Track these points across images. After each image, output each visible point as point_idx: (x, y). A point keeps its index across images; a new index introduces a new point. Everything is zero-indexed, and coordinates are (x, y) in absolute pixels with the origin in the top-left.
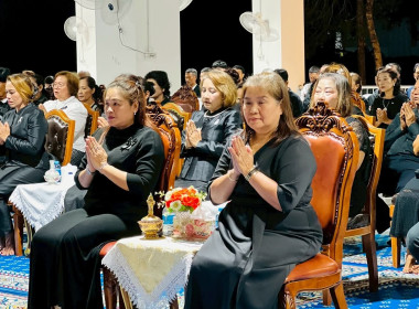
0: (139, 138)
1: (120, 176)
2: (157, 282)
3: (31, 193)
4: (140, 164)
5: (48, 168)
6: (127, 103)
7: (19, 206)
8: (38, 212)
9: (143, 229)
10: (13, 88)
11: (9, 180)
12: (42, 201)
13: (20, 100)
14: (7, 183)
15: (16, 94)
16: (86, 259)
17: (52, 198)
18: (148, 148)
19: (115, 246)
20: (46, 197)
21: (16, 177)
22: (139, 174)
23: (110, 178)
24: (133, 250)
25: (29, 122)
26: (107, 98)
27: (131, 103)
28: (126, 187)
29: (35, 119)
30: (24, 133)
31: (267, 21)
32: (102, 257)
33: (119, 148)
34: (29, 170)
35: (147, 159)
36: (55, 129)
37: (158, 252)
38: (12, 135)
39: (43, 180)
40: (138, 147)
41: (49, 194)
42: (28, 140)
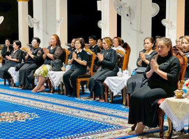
0: (171, 60)
1: (164, 74)
2: (184, 115)
3: (112, 80)
4: (172, 70)
5: (118, 71)
6: (166, 47)
7: (108, 84)
8: (115, 87)
9: (176, 95)
10: (106, 42)
11: (104, 75)
12: (117, 83)
13: (107, 46)
14: (103, 76)
15: (106, 44)
16: (152, 105)
17: (121, 82)
18: (175, 64)
19: (165, 101)
20: (118, 81)
21: (106, 74)
22: (172, 73)
23: (160, 75)
24: (173, 102)
25: (111, 54)
26: (158, 44)
27: (168, 46)
28: (166, 79)
29: (113, 54)
30: (109, 58)
31: (171, 22)
32: (159, 105)
33: (163, 64)
34: (110, 72)
35: (175, 68)
36: (119, 57)
37: (184, 104)
38: (104, 59)
39: (116, 75)
40: (171, 64)
41: (120, 80)
42: (110, 61)
